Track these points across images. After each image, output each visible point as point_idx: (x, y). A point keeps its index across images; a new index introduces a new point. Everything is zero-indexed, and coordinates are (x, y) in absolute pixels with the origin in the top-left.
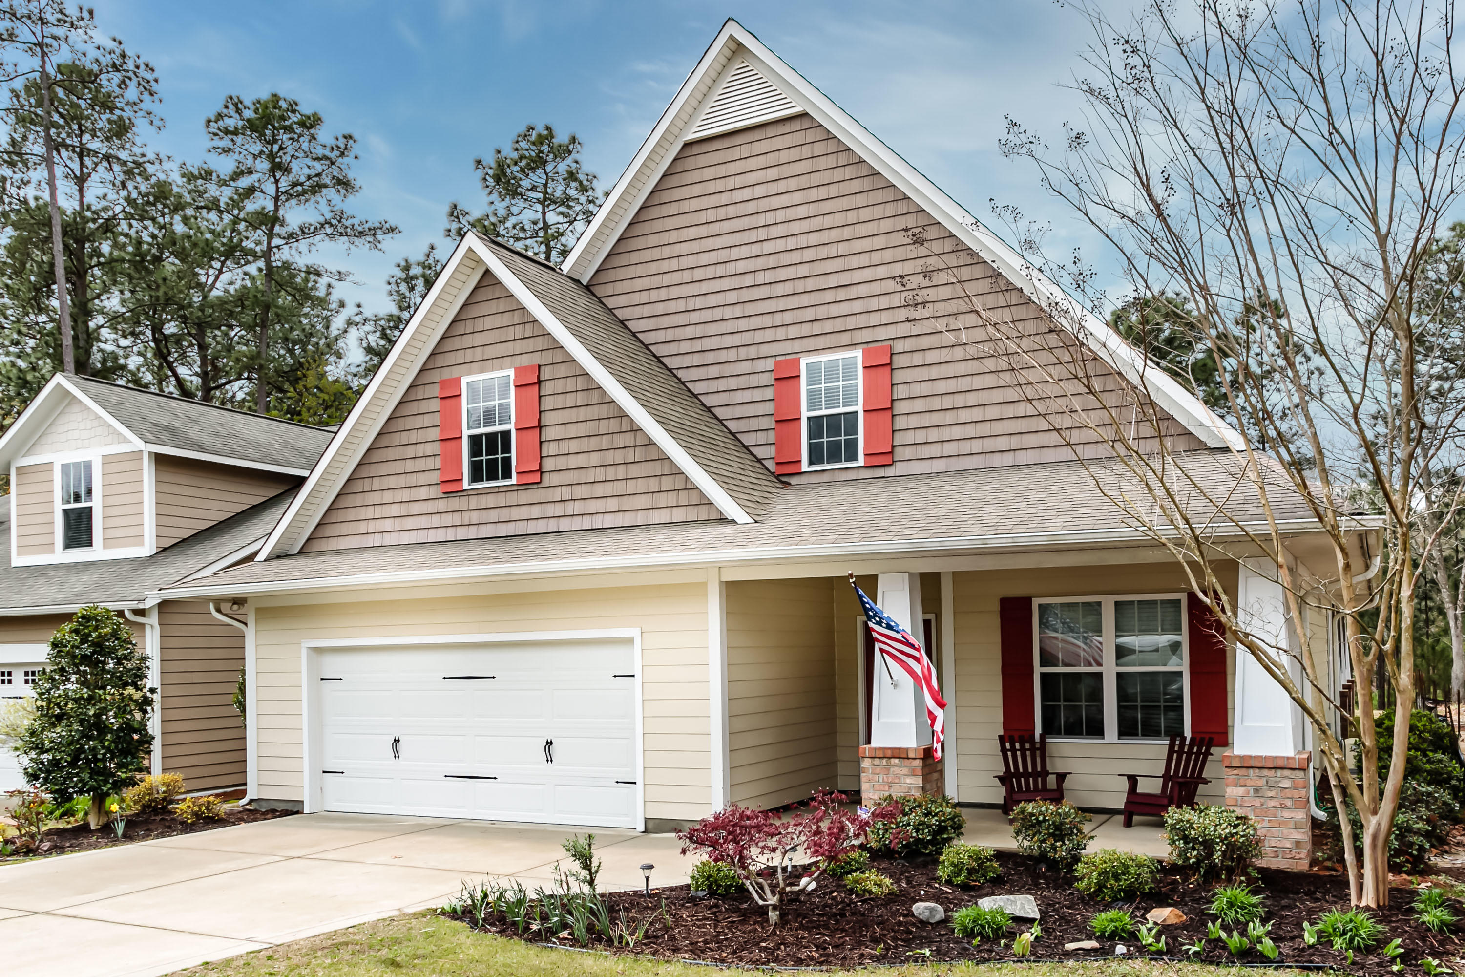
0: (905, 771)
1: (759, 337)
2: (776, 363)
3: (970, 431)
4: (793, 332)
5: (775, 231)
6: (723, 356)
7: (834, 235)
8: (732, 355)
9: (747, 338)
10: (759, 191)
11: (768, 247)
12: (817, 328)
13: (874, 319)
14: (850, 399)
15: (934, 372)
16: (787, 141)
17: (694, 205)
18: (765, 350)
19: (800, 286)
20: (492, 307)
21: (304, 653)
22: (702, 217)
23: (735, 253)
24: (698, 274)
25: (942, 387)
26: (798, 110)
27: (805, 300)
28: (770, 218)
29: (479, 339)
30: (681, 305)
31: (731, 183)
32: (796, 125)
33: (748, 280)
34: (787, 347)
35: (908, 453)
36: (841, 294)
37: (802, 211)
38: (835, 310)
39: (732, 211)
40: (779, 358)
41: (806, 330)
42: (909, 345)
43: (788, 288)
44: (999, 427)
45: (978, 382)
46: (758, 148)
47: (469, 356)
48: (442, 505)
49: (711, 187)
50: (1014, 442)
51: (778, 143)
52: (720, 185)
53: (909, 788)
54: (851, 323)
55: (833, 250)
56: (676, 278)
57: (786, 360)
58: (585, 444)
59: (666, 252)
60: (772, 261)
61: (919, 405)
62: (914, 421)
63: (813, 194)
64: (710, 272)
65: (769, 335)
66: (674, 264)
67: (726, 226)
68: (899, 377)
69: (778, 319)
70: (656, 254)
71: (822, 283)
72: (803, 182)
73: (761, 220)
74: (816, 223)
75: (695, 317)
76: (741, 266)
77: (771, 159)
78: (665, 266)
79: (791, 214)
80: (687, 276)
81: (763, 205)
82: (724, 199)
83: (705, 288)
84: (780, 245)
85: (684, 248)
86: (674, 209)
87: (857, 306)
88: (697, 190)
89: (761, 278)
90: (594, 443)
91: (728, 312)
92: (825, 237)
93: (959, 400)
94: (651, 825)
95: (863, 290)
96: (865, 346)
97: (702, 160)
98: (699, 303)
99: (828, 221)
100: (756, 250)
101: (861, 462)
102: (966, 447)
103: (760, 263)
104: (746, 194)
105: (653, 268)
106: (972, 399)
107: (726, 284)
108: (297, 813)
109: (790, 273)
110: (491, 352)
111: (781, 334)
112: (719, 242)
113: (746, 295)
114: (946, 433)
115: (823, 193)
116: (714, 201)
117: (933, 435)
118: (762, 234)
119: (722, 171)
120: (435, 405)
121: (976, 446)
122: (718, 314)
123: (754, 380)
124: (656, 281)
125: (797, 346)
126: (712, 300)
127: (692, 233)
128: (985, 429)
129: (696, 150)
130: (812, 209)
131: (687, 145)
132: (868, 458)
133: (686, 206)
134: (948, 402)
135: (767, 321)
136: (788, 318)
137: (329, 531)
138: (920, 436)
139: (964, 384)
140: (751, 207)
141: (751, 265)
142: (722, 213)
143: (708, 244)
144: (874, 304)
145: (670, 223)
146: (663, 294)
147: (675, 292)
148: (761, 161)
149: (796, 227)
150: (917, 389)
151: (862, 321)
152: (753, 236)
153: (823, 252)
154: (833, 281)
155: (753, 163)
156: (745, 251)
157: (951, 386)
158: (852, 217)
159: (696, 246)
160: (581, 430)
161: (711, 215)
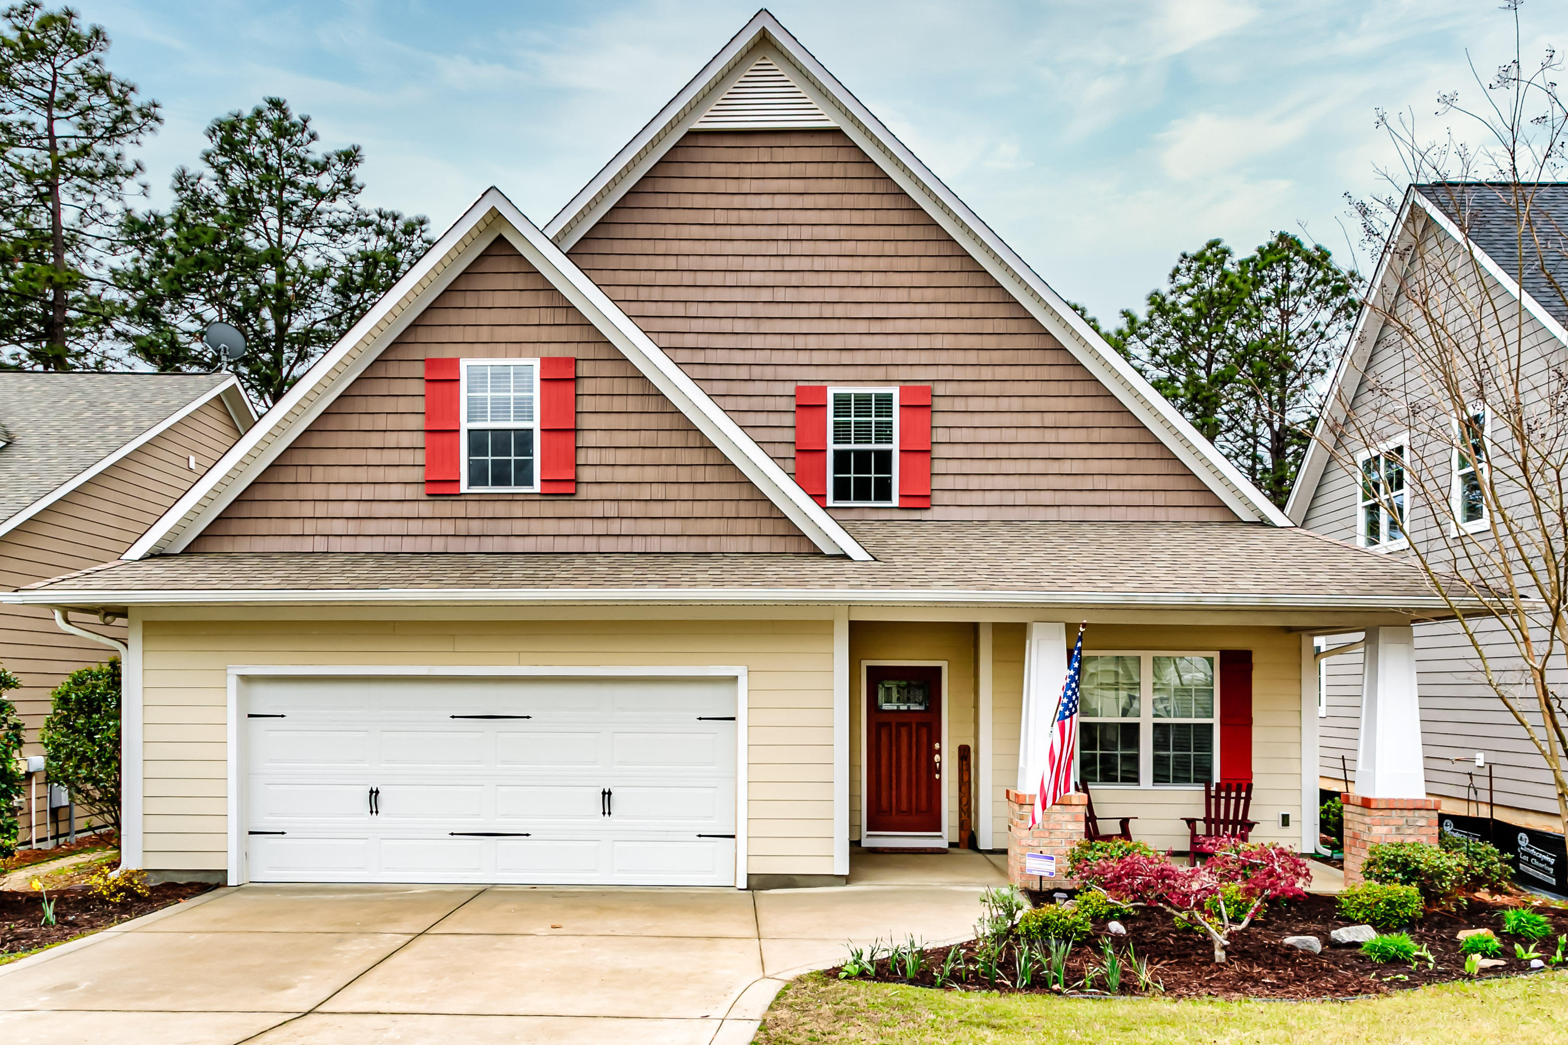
0: (1067, 817)
1: (777, 357)
2: (798, 388)
3: (1014, 483)
4: (818, 358)
5: (798, 248)
6: (732, 372)
7: (869, 263)
8: (743, 373)
9: (761, 357)
10: (780, 201)
11: (790, 264)
12: (846, 358)
13: (912, 358)
14: (884, 433)
15: (977, 420)
16: (816, 154)
17: (699, 201)
18: (783, 373)
19: (828, 311)
20: (508, 282)
21: (232, 683)
22: (709, 217)
23: (749, 263)
24: (702, 279)
25: (984, 436)
26: (831, 124)
27: (834, 326)
28: (793, 232)
29: (485, 317)
30: (679, 310)
31: (746, 186)
32: (828, 140)
33: (766, 295)
34: (811, 373)
35: (946, 498)
36: (876, 327)
37: (832, 232)
38: (868, 342)
39: (745, 217)
40: (800, 384)
41: (833, 357)
42: (950, 389)
43: (814, 310)
44: (1043, 482)
45: (1023, 435)
46: (780, 155)
47: (470, 334)
48: (425, 509)
49: (721, 186)
50: (1059, 498)
51: (805, 154)
52: (732, 186)
53: (1071, 834)
54: (886, 357)
55: (868, 280)
56: (674, 278)
57: (811, 387)
58: (638, 456)
59: (661, 247)
60: (794, 279)
61: (959, 451)
62: (954, 467)
63: (845, 217)
64: (717, 279)
65: (789, 357)
66: (671, 263)
67: (738, 232)
68: (938, 420)
69: (800, 342)
70: (648, 247)
71: (854, 311)
72: (833, 201)
73: (782, 233)
74: (848, 247)
75: (697, 325)
76: (757, 279)
77: (796, 170)
78: (660, 263)
79: (819, 232)
80: (688, 278)
81: (785, 217)
82: (737, 201)
83: (710, 294)
84: (805, 264)
85: (686, 247)
86: (672, 201)
87: (893, 342)
88: (703, 186)
89: (780, 295)
90: (649, 456)
91: (739, 326)
92: (858, 264)
93: (1003, 451)
94: (754, 882)
95: (901, 326)
96: (902, 384)
97: (710, 154)
98: (703, 310)
99: (862, 248)
100: (776, 264)
101: (895, 502)
102: (1009, 498)
103: (780, 279)
104: (765, 201)
105: (643, 262)
106: (1016, 451)
107: (737, 294)
108: (218, 886)
109: (817, 295)
110: (502, 334)
111: (803, 358)
112: (728, 248)
113: (762, 310)
114: (988, 483)
115: (857, 217)
116: (724, 201)
117: (974, 483)
118: (784, 248)
119: (735, 171)
120: (418, 387)
121: (1020, 498)
122: (727, 326)
123: (770, 404)
124: (646, 278)
125: (822, 373)
126: (720, 310)
127: (696, 232)
128: (1030, 482)
129: (702, 141)
130: (844, 232)
131: (692, 134)
132: (904, 500)
133: (688, 201)
134: (990, 451)
135: (788, 342)
136: (812, 342)
137: (235, 527)
138: (960, 483)
139: (1009, 435)
140: (770, 217)
141: (770, 279)
142: (734, 217)
143: (715, 247)
144: (912, 342)
145: (665, 216)
146: (656, 294)
147: (671, 294)
148: (784, 170)
149: (824, 248)
150: (957, 435)
151: (899, 357)
152: (772, 248)
153: (856, 280)
154: (866, 311)
155: (774, 170)
156: (761, 263)
157: (995, 435)
158: (889, 248)
159: (700, 248)
160: (633, 439)
161: (721, 217)
